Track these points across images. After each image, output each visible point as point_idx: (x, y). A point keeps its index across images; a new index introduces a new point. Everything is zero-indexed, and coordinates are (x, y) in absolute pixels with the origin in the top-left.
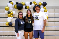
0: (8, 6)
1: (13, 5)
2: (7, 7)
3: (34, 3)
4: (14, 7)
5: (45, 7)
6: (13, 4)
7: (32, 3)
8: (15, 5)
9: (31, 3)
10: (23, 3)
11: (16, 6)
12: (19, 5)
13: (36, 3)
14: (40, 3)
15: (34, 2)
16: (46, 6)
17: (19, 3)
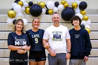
0: (13, 9)
1: (24, 8)
2: (12, 12)
3: (63, 4)
4: (25, 11)
5: (83, 12)
6: (22, 5)
7: (60, 3)
8: (26, 8)
9: (57, 4)
10: (42, 4)
11: (28, 9)
12: (33, 8)
13: (66, 4)
14: (75, 4)
15: (63, 2)
16: (85, 10)
17: (35, 3)
